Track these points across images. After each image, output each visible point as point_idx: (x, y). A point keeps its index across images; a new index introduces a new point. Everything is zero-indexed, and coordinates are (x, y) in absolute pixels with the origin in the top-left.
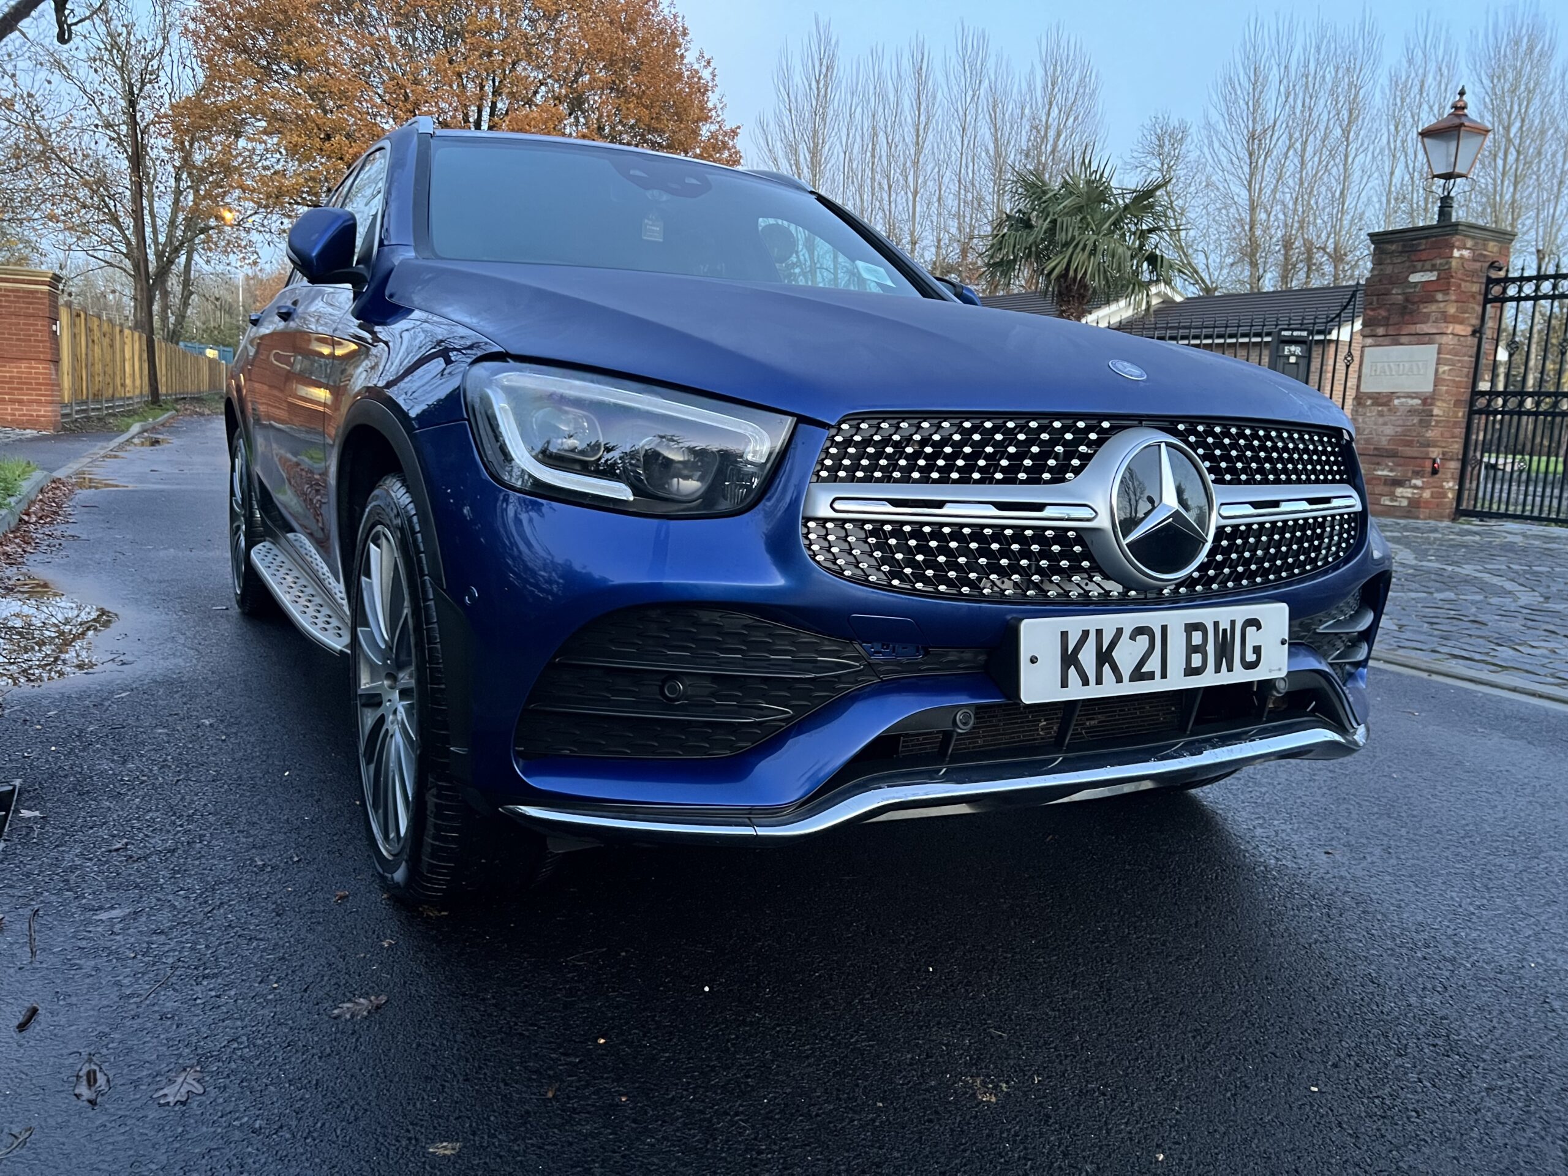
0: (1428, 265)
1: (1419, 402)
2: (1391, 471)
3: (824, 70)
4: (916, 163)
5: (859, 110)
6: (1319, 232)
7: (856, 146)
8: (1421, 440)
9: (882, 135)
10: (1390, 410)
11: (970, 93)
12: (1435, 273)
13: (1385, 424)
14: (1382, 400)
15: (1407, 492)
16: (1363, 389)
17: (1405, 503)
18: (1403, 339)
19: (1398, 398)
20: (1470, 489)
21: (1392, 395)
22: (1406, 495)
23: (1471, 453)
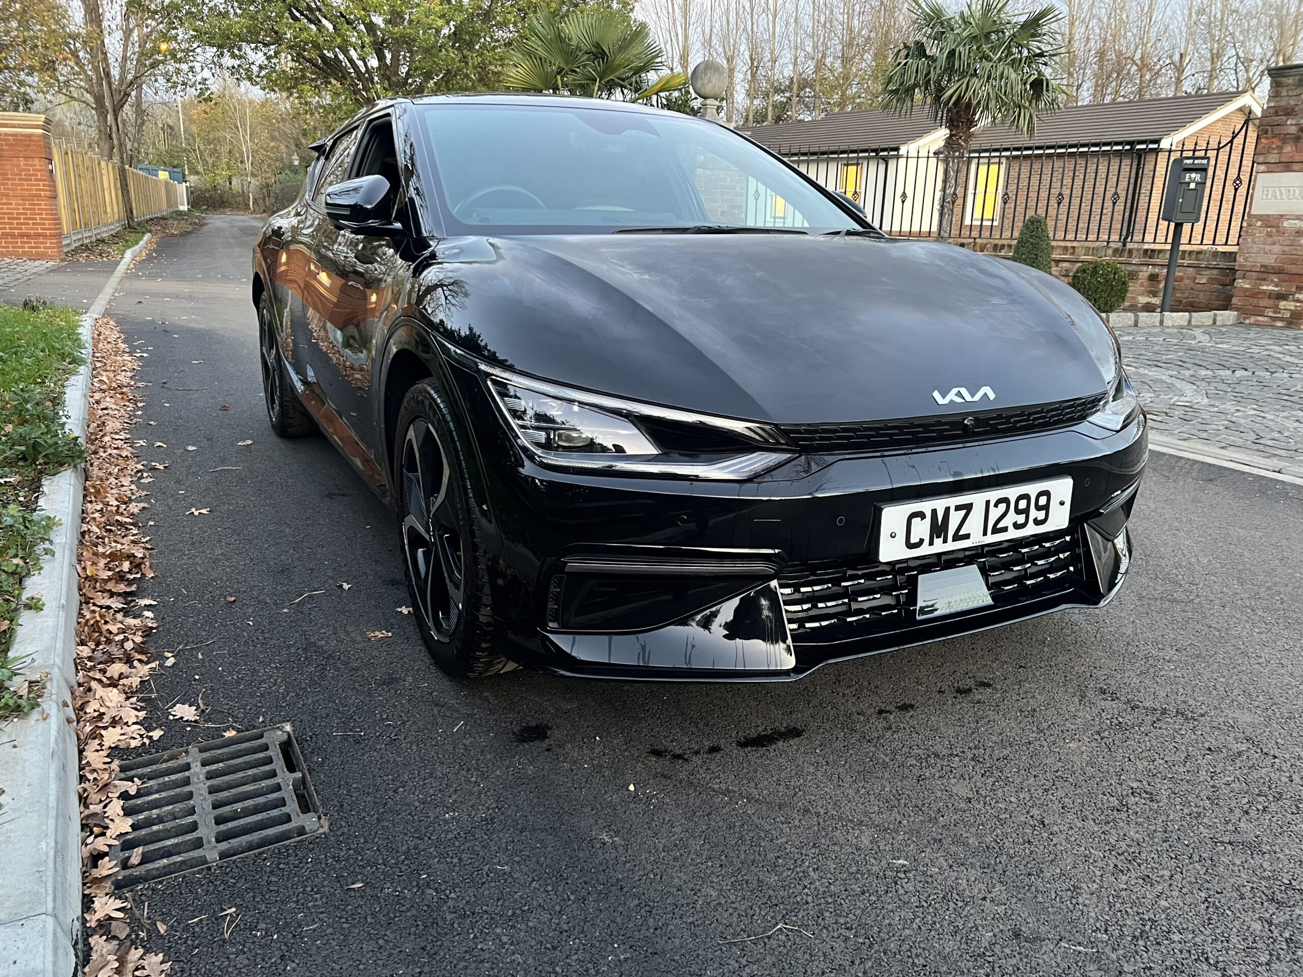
2: (1276, 286)
6: (1128, 44)
10: (1278, 231)
13: (1274, 243)
14: (1272, 223)
15: (1291, 305)
16: (1253, 212)
17: (1287, 315)
18: (1295, 166)
19: (1287, 220)
21: (1282, 217)
22: (1288, 308)
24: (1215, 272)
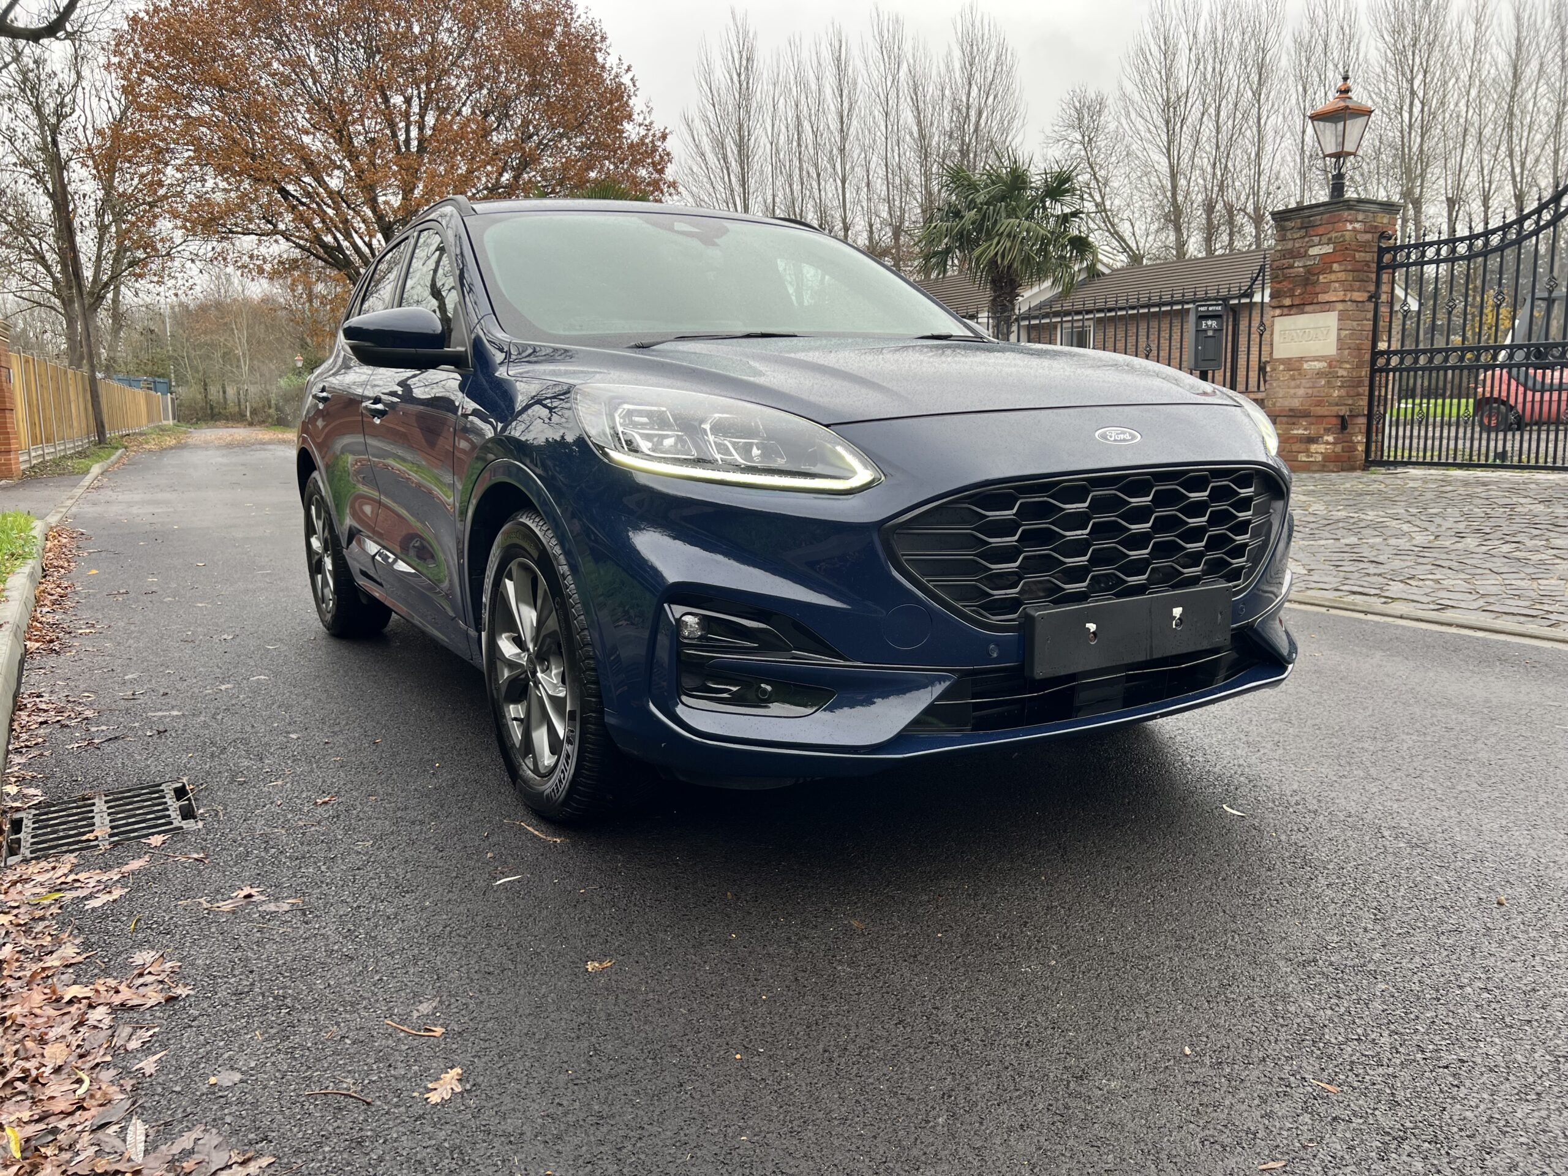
0: (1325, 239)
1: (1325, 364)
2: (1305, 429)
3: (744, 62)
4: (842, 150)
5: (782, 100)
7: (782, 137)
8: (1331, 399)
9: (806, 125)
10: (1300, 374)
11: (890, 78)
12: (1331, 246)
13: (1298, 387)
14: (1293, 365)
15: (1321, 448)
16: (1276, 356)
17: (1319, 458)
18: (1308, 308)
19: (1307, 361)
20: (1376, 442)
21: (1301, 359)
22: (1319, 450)
23: (1376, 409)
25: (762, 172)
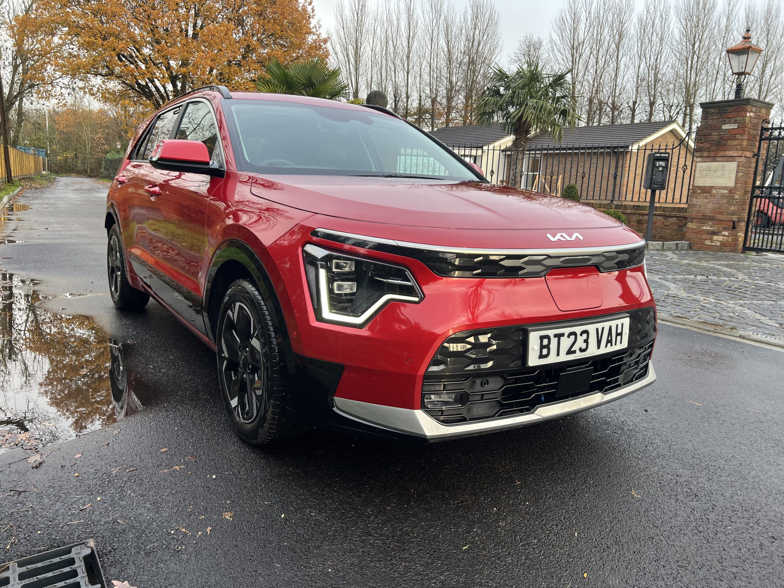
0: (732, 120)
1: (727, 191)
2: (711, 227)
4: (408, 57)
5: (379, 28)
6: (605, 94)
7: (378, 47)
8: (728, 211)
9: (390, 42)
10: (711, 196)
11: (435, 21)
12: (737, 125)
13: (708, 203)
14: (706, 190)
16: (696, 184)
17: (718, 244)
18: (718, 159)
19: (715, 189)
20: (751, 238)
21: (712, 188)
22: (719, 240)
23: (752, 218)
24: (674, 219)
25: (366, 65)
